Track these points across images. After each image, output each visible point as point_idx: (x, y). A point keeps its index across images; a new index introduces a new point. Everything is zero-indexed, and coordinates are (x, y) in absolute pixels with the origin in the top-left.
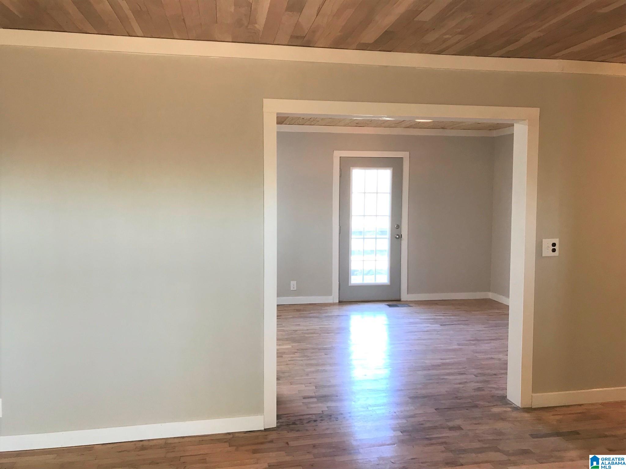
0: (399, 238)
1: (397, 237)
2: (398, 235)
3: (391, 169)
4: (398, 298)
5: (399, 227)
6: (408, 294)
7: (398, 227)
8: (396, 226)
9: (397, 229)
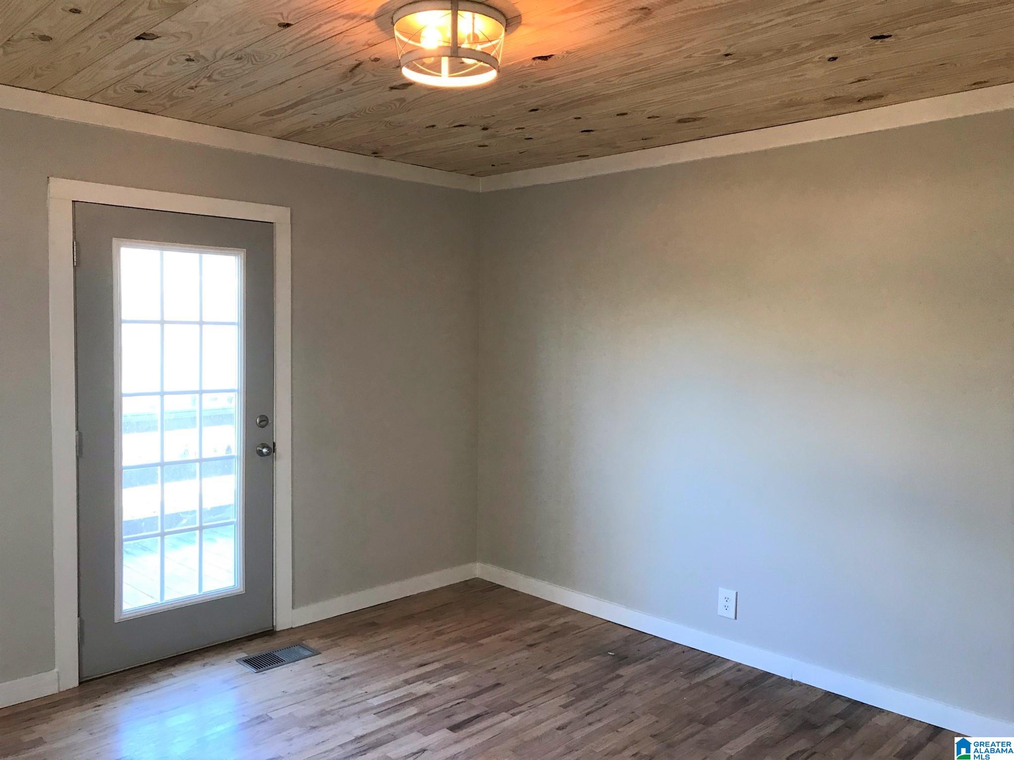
0: (268, 454)
1: (265, 450)
2: (264, 446)
3: (242, 253)
4: (266, 627)
5: (268, 422)
6: (293, 608)
7: (265, 422)
8: (258, 421)
9: (263, 427)
